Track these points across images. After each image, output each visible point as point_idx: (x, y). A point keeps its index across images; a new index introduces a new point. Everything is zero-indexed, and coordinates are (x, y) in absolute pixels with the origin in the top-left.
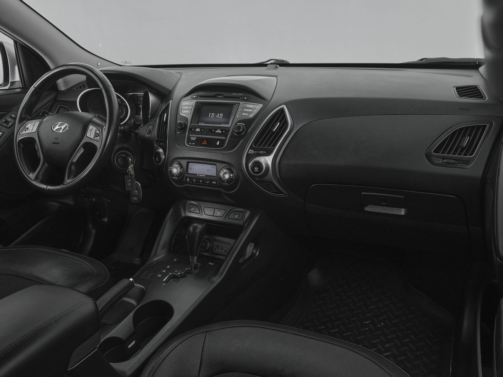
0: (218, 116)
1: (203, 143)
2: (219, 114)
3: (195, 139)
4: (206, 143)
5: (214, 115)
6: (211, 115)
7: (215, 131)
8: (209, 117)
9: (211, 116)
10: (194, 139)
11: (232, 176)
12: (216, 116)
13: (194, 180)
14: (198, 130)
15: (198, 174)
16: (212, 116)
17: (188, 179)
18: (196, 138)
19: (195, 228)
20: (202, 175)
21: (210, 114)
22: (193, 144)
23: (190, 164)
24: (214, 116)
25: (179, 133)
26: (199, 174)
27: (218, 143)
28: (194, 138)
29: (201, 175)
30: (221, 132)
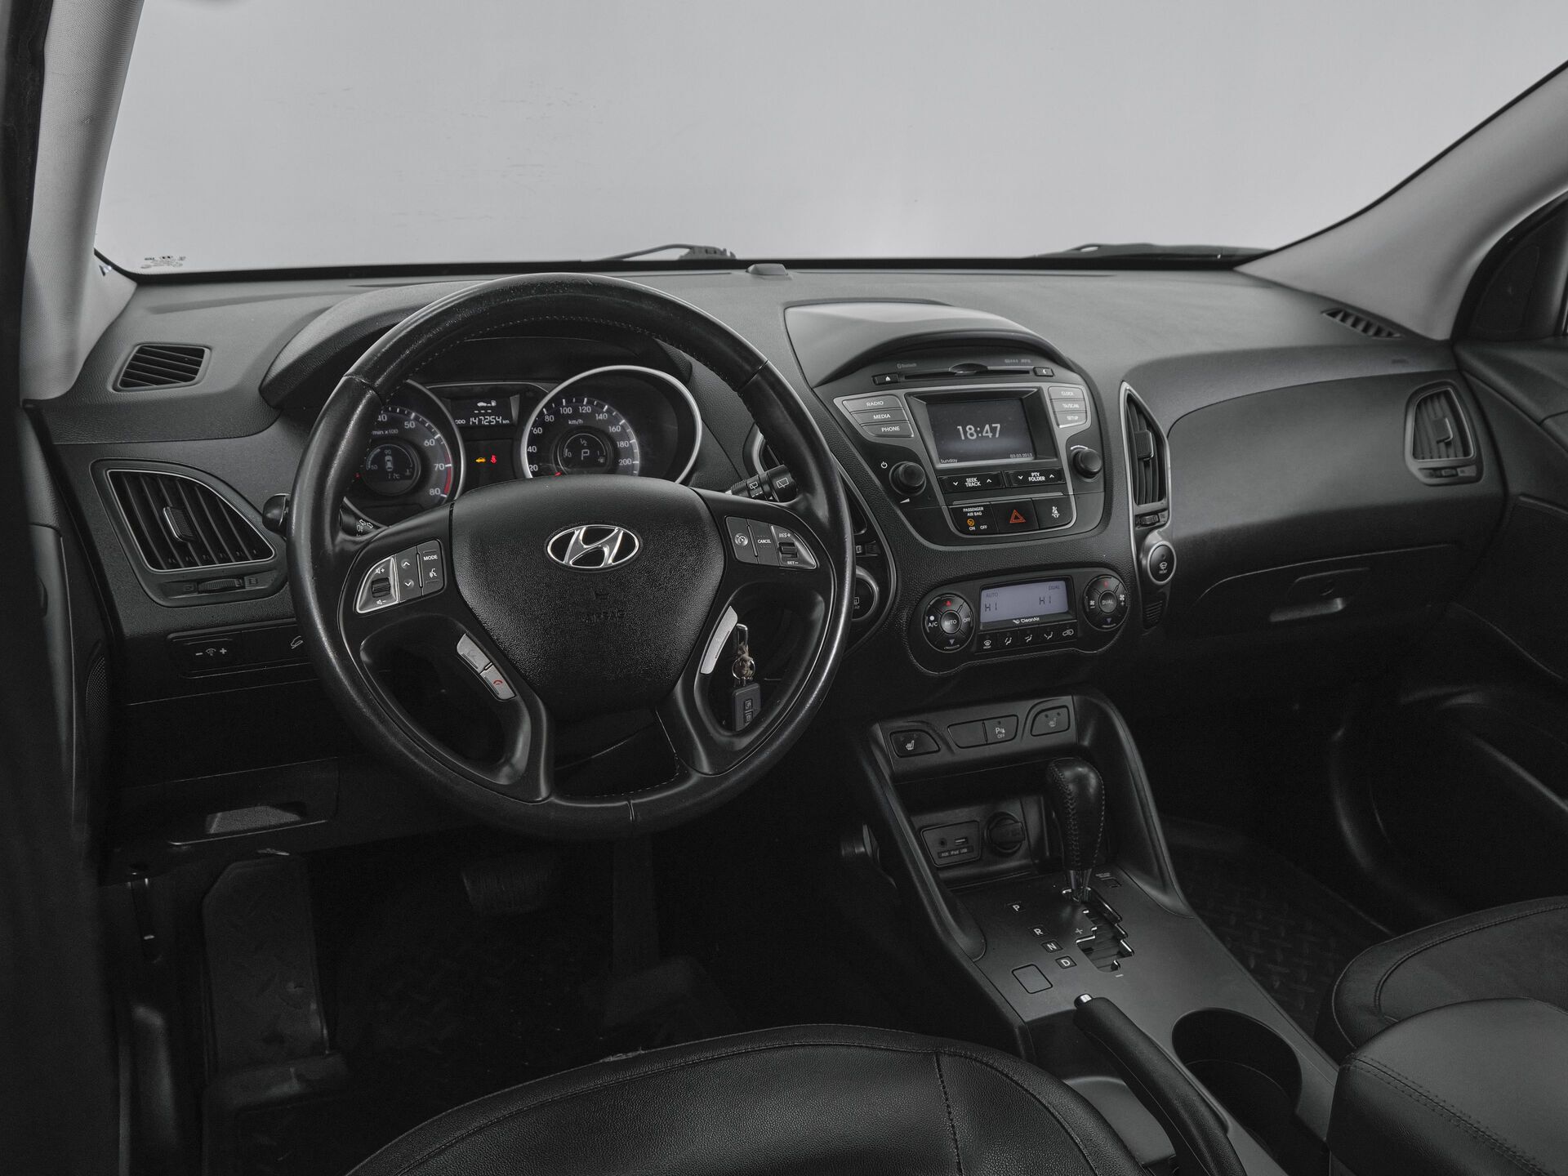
0: (987, 432)
1: (1012, 521)
2: (987, 427)
3: (982, 511)
4: (1022, 520)
5: (976, 431)
6: (965, 432)
7: (1026, 479)
8: (963, 438)
9: (969, 436)
10: (976, 512)
11: (1124, 601)
12: (984, 434)
13: (1008, 640)
14: (971, 482)
15: (1016, 619)
16: (972, 435)
17: (987, 643)
18: (982, 509)
19: (1081, 781)
20: (1031, 620)
21: (960, 428)
22: (985, 529)
23: (984, 593)
24: (978, 435)
25: (908, 500)
26: (1020, 619)
27: (1055, 512)
28: (976, 509)
29: (1027, 621)
30: (1043, 478)
